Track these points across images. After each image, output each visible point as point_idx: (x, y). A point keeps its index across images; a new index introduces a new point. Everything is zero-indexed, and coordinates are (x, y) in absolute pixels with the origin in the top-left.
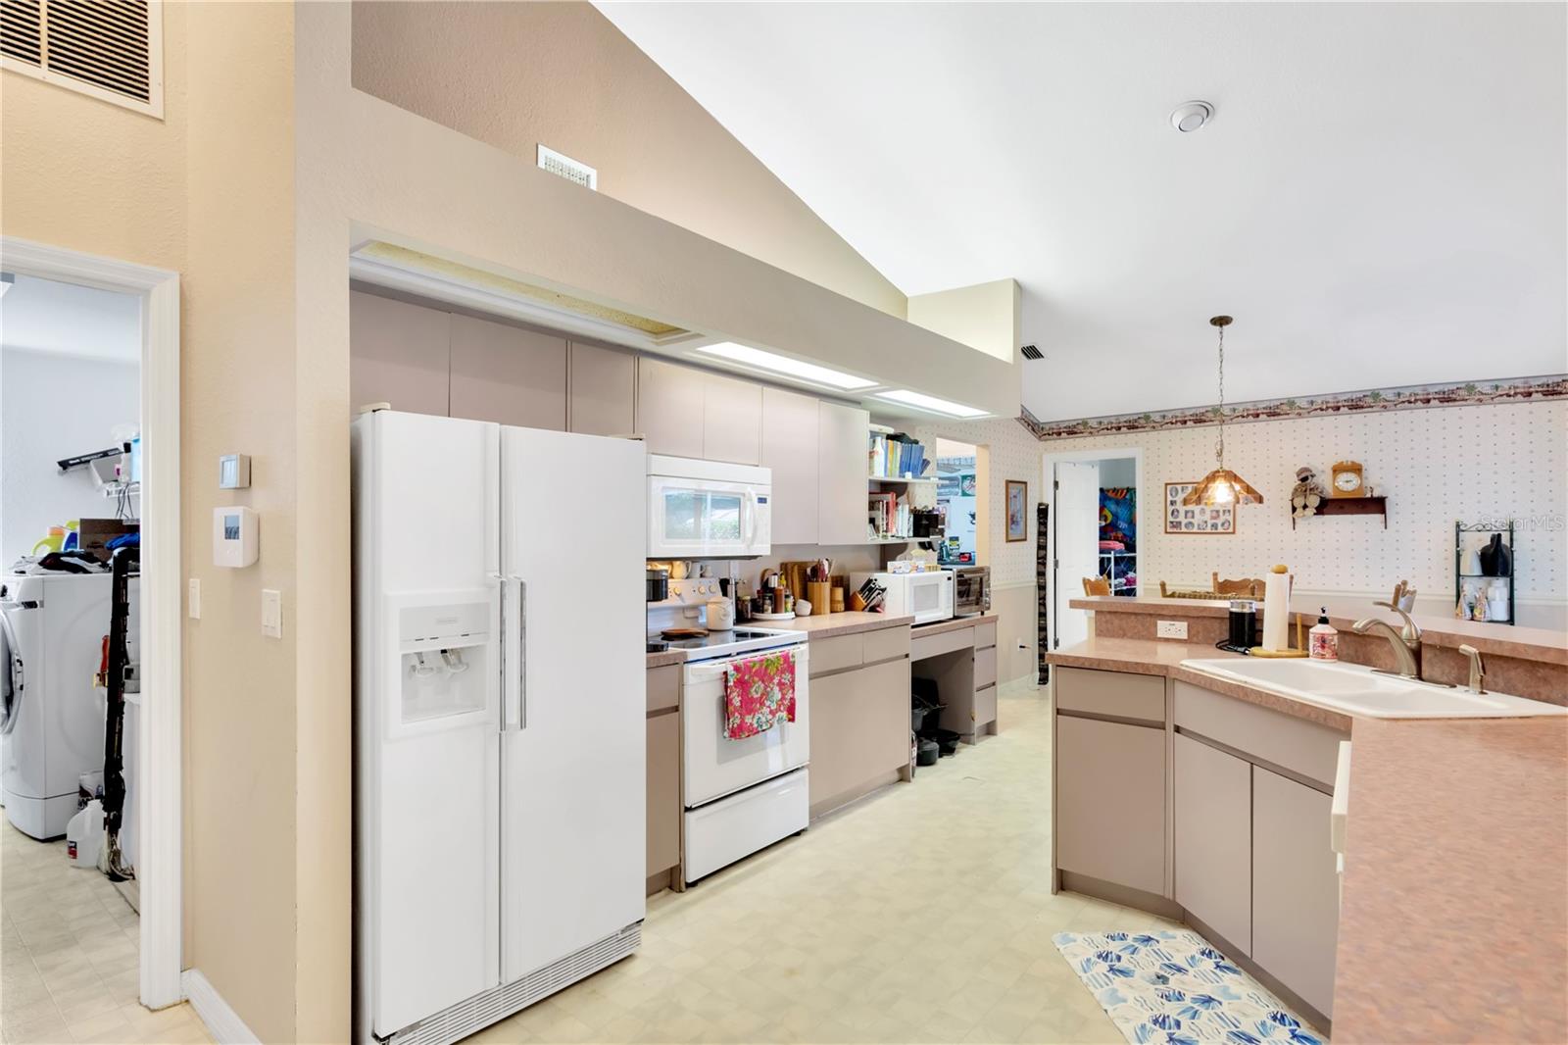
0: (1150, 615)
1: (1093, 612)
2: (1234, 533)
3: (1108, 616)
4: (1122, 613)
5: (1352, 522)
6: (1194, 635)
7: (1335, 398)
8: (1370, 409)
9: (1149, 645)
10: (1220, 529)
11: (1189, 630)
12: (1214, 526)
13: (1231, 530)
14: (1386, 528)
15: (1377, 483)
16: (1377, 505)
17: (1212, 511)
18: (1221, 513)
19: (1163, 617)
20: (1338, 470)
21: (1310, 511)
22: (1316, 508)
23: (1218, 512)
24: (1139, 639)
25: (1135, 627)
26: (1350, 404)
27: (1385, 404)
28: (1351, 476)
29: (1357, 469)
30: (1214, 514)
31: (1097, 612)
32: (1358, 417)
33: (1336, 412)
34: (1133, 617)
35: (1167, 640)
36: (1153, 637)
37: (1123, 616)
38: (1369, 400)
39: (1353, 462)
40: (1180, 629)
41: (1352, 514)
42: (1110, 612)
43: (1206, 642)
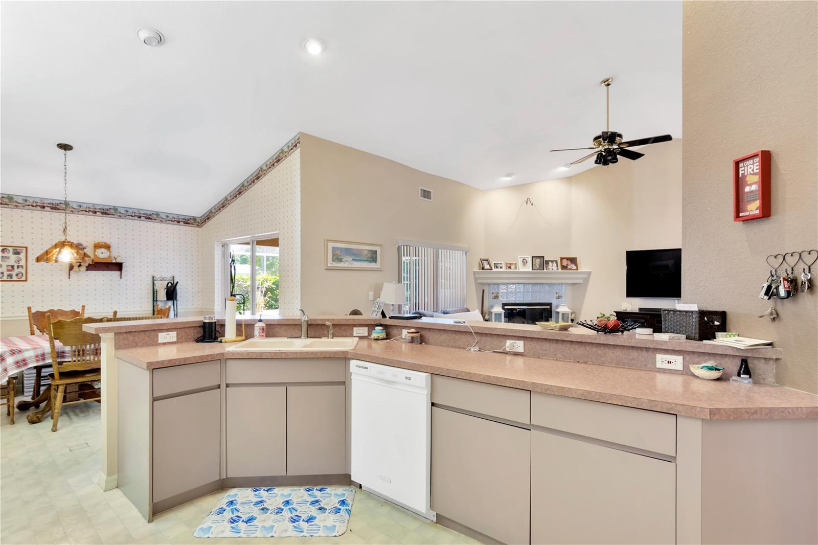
0: (154, 330)
1: (113, 334)
2: (26, 280)
3: (125, 335)
4: (135, 332)
5: (103, 275)
6: (180, 338)
7: (94, 206)
8: (112, 216)
9: (153, 349)
10: (15, 278)
11: (177, 336)
12: (10, 276)
13: (24, 278)
14: (121, 278)
15: (117, 255)
16: (119, 267)
17: (8, 266)
18: (16, 267)
19: (162, 330)
20: (97, 246)
21: (83, 268)
22: (86, 267)
23: (13, 267)
24: (147, 346)
25: (143, 340)
26: (102, 211)
27: (121, 215)
28: (103, 250)
29: (108, 247)
30: (10, 268)
31: (115, 334)
32: (106, 219)
33: (94, 214)
34: (143, 333)
35: (164, 344)
36: (156, 344)
37: (136, 334)
38: (112, 211)
39: (105, 243)
40: (172, 336)
41: (103, 270)
42: (126, 333)
43: (187, 341)
